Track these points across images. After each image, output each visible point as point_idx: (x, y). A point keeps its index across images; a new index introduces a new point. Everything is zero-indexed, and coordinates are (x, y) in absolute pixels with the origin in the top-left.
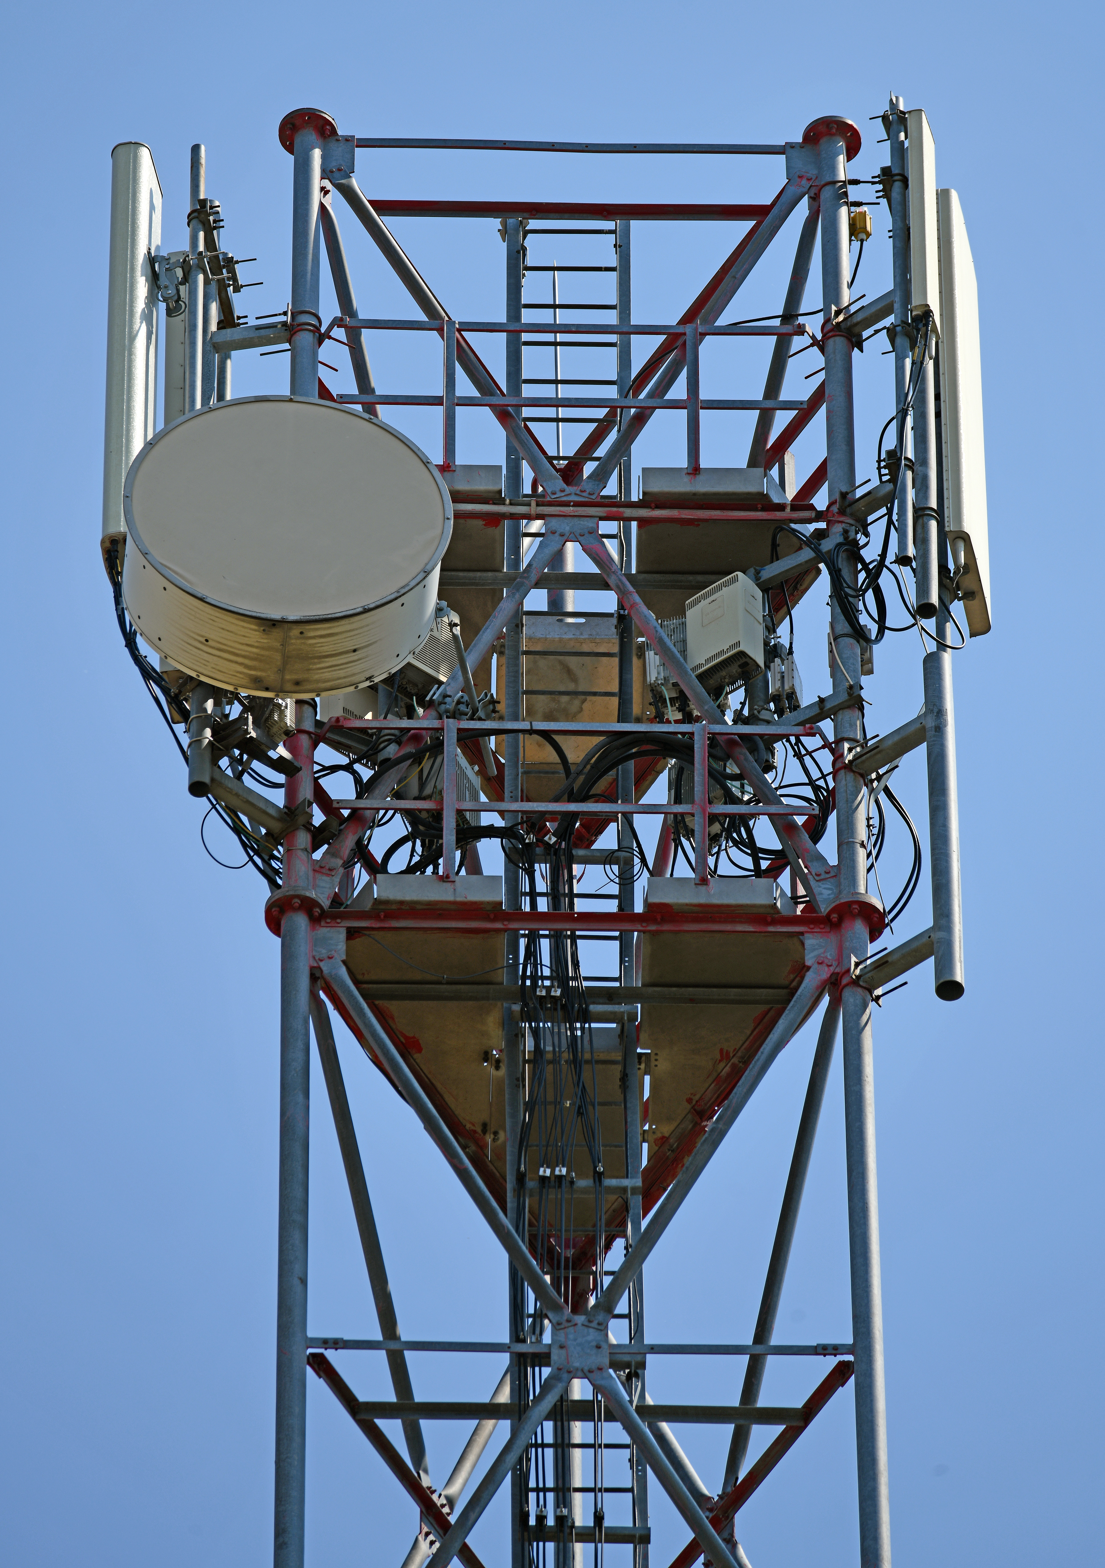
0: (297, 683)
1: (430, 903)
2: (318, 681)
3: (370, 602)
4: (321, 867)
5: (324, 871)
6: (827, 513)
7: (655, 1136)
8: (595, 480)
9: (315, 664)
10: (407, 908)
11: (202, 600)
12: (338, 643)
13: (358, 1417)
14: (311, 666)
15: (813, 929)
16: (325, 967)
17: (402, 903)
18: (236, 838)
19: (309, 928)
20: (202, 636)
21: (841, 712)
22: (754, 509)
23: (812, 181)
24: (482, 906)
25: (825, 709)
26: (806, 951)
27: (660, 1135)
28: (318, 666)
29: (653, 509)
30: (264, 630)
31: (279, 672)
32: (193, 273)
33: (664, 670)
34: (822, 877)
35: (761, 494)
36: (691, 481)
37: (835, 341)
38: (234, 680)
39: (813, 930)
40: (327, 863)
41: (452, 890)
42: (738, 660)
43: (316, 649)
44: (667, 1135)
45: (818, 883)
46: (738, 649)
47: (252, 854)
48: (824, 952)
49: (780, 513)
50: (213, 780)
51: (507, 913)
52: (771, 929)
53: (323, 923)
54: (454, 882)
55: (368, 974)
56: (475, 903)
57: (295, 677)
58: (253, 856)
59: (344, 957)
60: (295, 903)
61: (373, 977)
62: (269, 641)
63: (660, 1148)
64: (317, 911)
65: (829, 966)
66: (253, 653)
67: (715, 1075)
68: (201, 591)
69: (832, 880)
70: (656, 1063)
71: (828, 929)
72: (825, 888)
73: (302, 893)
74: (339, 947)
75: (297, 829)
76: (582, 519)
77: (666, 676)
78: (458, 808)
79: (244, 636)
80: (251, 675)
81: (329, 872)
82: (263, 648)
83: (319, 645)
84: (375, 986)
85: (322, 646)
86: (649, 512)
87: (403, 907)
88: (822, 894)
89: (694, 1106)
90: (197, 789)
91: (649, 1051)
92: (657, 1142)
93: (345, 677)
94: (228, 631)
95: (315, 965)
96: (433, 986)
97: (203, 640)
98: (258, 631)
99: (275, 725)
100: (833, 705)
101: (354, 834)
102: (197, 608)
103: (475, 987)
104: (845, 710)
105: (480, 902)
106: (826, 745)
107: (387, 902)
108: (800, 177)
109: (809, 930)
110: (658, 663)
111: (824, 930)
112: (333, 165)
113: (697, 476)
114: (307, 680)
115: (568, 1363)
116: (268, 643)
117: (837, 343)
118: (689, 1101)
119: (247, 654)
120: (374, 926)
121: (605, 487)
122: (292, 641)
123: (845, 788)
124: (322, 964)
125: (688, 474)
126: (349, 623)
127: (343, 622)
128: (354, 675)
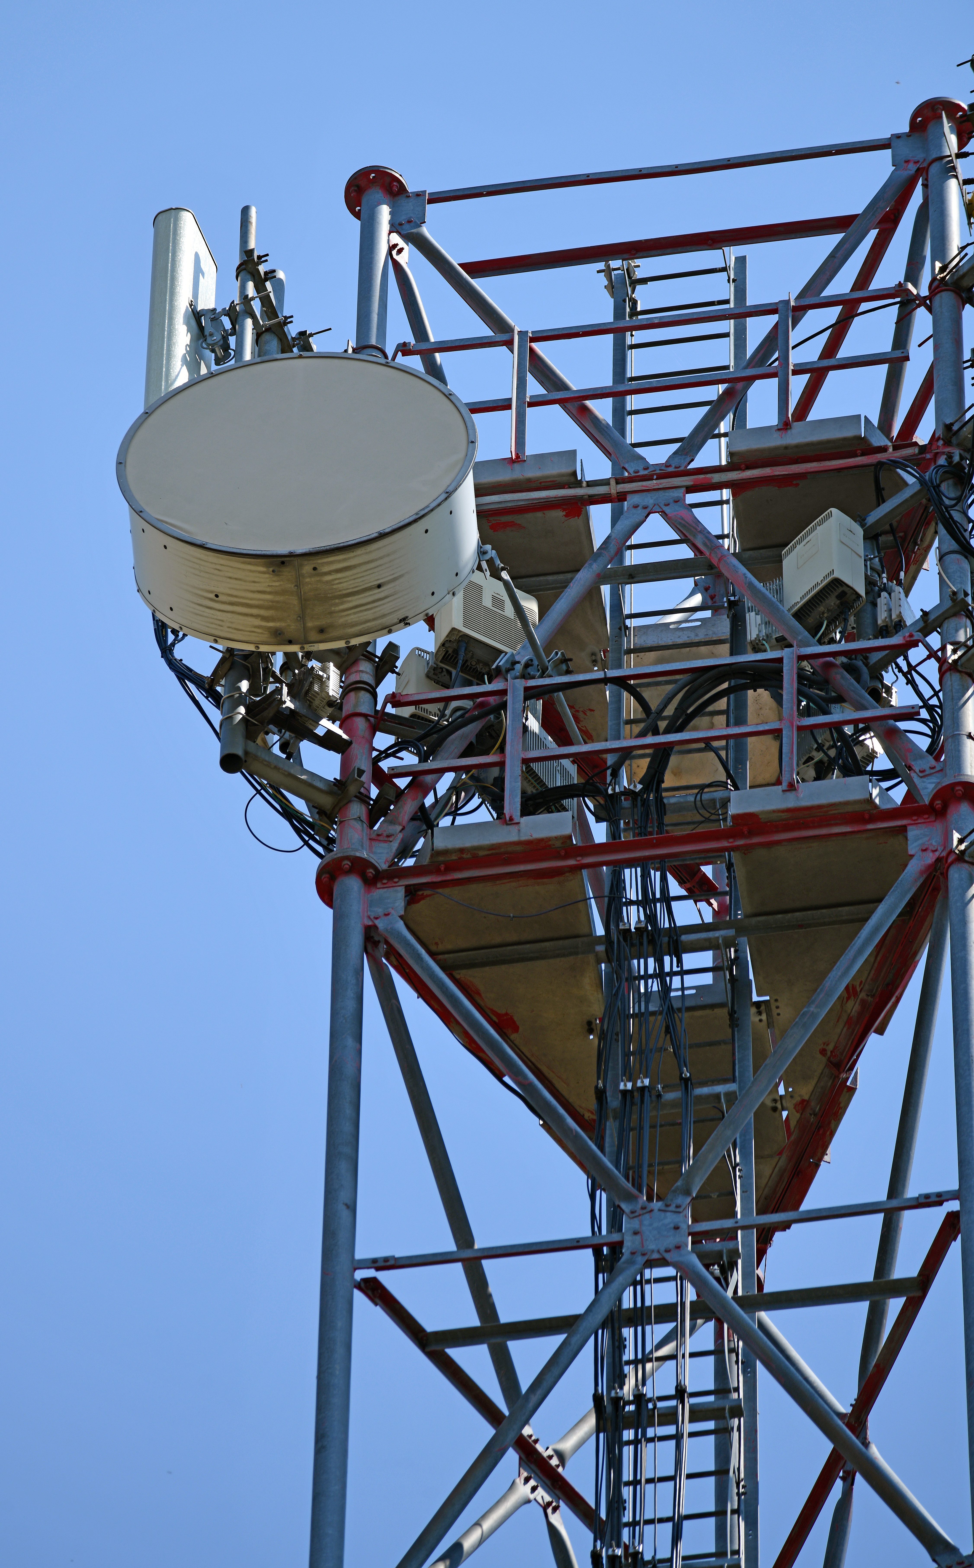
0: (322, 631)
1: (492, 847)
2: (345, 626)
3: (386, 525)
4: (378, 835)
5: (381, 838)
6: (931, 446)
7: (794, 1102)
8: (681, 455)
9: (336, 605)
10: (469, 856)
11: (202, 546)
12: (358, 578)
13: (428, 1349)
14: (333, 609)
15: (916, 820)
16: (380, 924)
17: (462, 850)
18: (286, 823)
19: (362, 890)
20: (211, 592)
21: (946, 621)
22: (853, 455)
23: (920, 163)
24: (550, 843)
25: (929, 621)
26: (909, 842)
27: (799, 1099)
28: (342, 607)
29: (744, 470)
30: (273, 571)
31: (299, 619)
32: (240, 319)
33: (766, 628)
34: (927, 773)
35: (859, 438)
36: (781, 436)
37: (941, 297)
38: (253, 638)
39: (917, 822)
40: (385, 831)
41: (517, 831)
42: (835, 590)
43: (335, 587)
44: (806, 1097)
45: (922, 779)
46: (832, 576)
47: (307, 839)
48: (929, 840)
49: (881, 454)
50: (246, 753)
51: (580, 847)
52: (870, 826)
53: (379, 885)
54: (519, 823)
55: (442, 943)
56: (541, 840)
57: (317, 623)
58: (309, 840)
59: (402, 913)
60: (345, 865)
61: (450, 947)
62: (282, 583)
63: (801, 1114)
64: (371, 872)
65: (934, 851)
66: (267, 600)
67: (845, 1018)
68: (200, 538)
69: (937, 775)
70: (778, 1011)
71: (933, 818)
72: (929, 783)
73: (352, 853)
74: (397, 904)
75: (350, 801)
76: (668, 491)
77: (767, 633)
78: (524, 757)
79: (254, 582)
80: (270, 628)
81: (386, 839)
82: (275, 593)
83: (337, 581)
84: (451, 955)
85: (340, 583)
86: (739, 474)
87: (464, 856)
88: (926, 788)
89: (829, 1058)
90: (230, 763)
91: (768, 998)
92: (797, 1108)
93: (374, 619)
94: (236, 579)
95: (370, 923)
96: (515, 947)
97: (212, 596)
98: (268, 573)
99: (316, 697)
100: (937, 615)
101: (413, 800)
102: (200, 559)
103: (561, 942)
104: (950, 619)
105: (547, 838)
106: (932, 654)
107: (446, 852)
108: (907, 162)
109: (913, 822)
110: (759, 621)
111: (928, 820)
112: (403, 219)
113: (789, 431)
114: (332, 626)
115: (643, 1246)
116: (280, 585)
117: (946, 299)
118: (823, 1052)
119: (261, 602)
120: (435, 880)
121: (692, 460)
122: (308, 580)
123: (951, 688)
124: (377, 922)
125: (779, 430)
126: (366, 553)
127: (359, 551)
128: (384, 616)
